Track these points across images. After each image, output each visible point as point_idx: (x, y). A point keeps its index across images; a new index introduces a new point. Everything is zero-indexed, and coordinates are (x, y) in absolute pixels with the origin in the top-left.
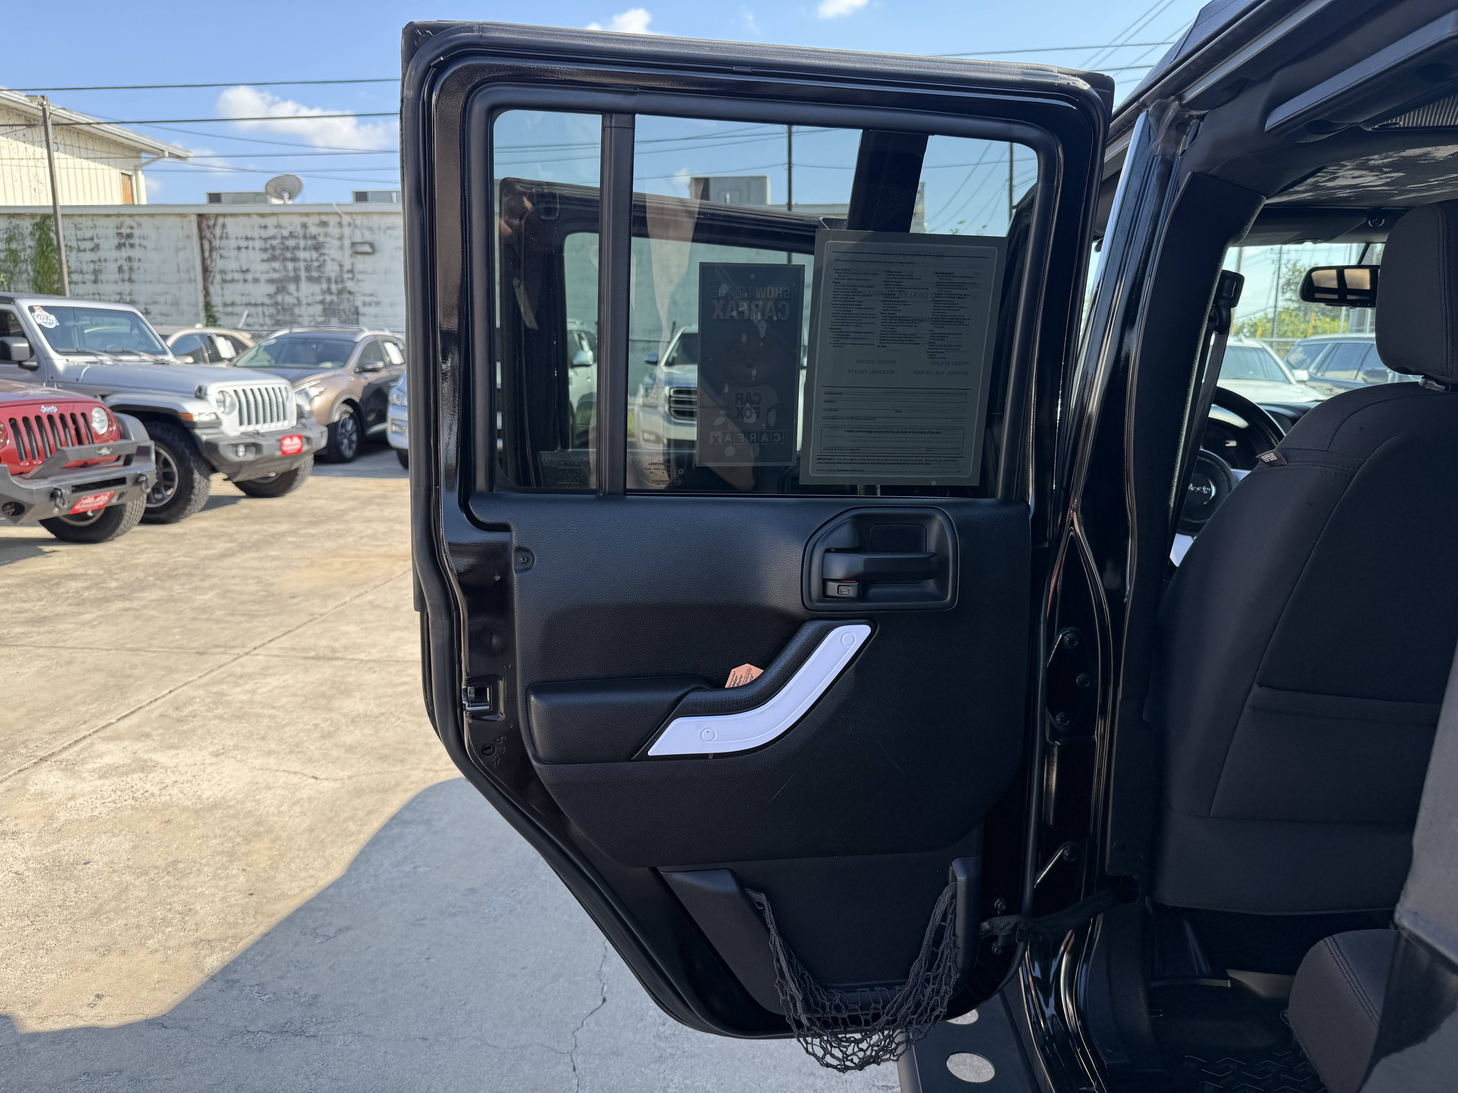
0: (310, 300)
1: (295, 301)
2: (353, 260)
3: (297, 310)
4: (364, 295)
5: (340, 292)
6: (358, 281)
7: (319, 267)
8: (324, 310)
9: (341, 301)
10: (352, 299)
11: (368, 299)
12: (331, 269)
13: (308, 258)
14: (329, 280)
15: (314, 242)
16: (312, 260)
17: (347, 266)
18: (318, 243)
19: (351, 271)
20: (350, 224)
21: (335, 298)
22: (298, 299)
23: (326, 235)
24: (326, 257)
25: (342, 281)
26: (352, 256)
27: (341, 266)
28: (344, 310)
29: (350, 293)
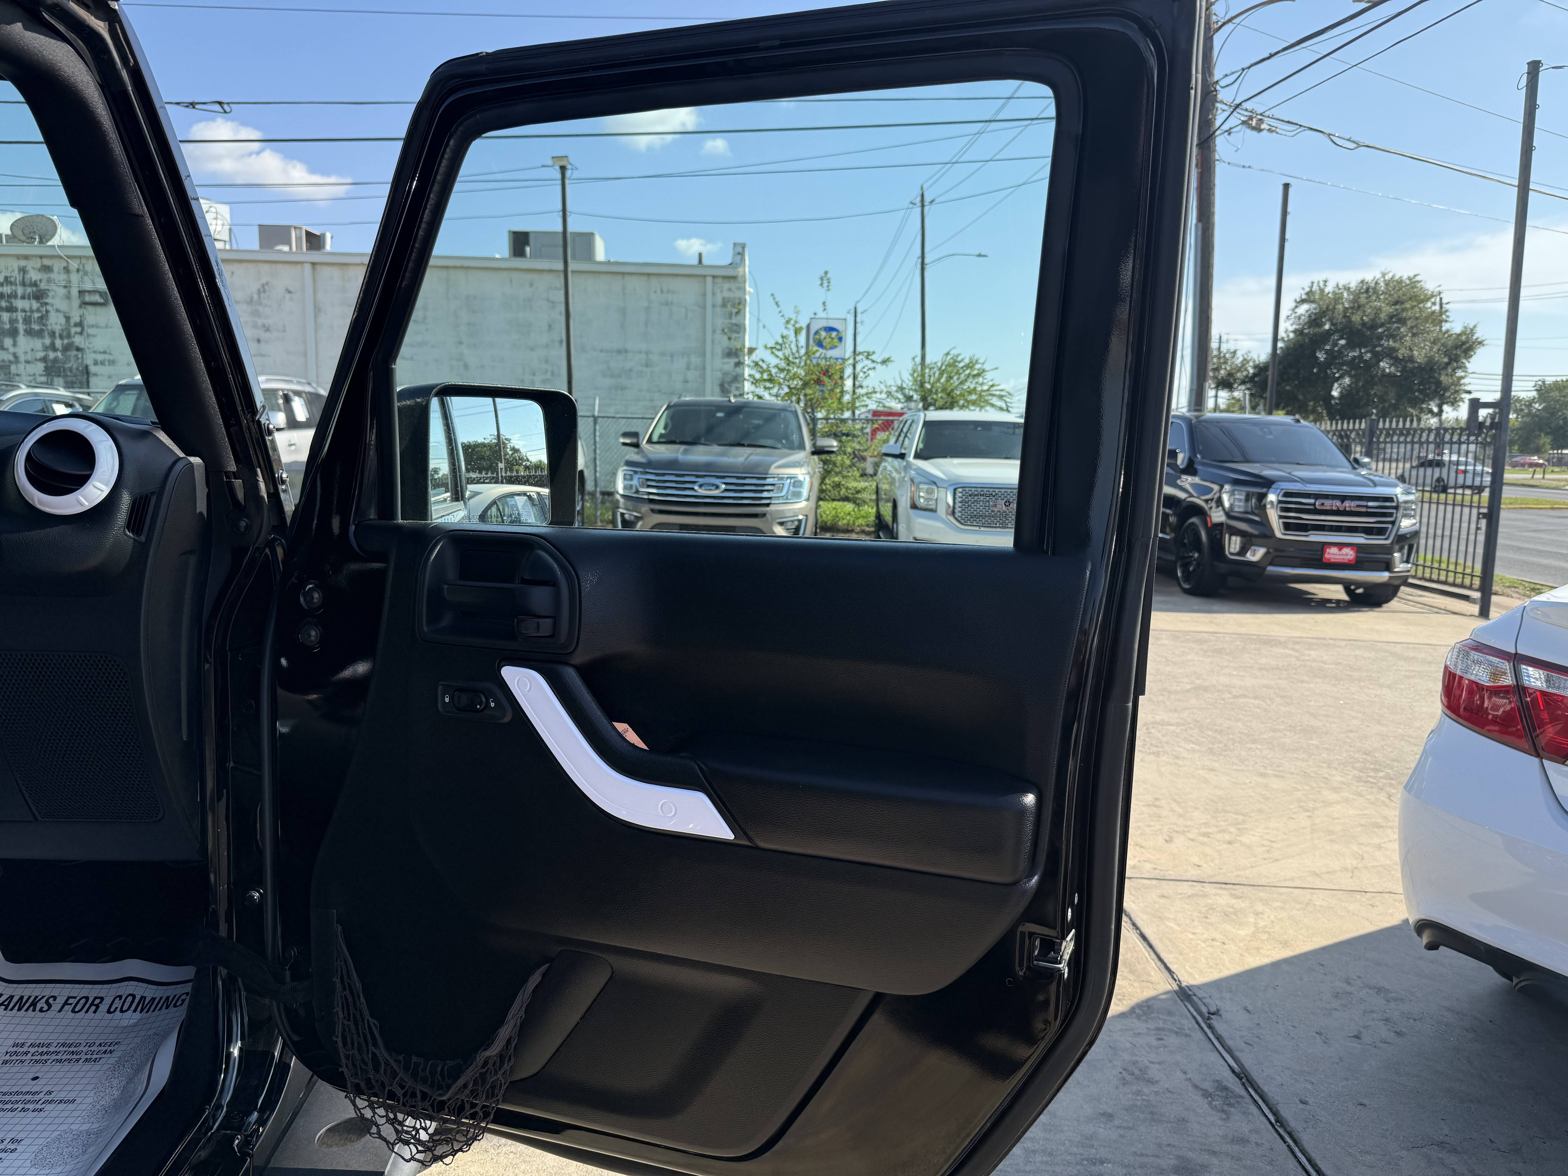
0: (29, 357)
1: (11, 358)
2: (81, 311)
3: (13, 368)
4: (95, 352)
5: (66, 349)
6: (89, 335)
7: (41, 318)
8: (46, 368)
9: (68, 359)
10: (80, 356)
11: (100, 357)
12: (56, 322)
13: (28, 309)
14: (53, 334)
15: (34, 289)
16: (32, 311)
17: (76, 319)
18: (39, 291)
19: (80, 324)
20: (78, 270)
21: (59, 354)
22: (15, 355)
23: (49, 281)
24: (49, 308)
25: (69, 336)
26: (80, 307)
27: (68, 318)
28: (71, 369)
29: (78, 349)
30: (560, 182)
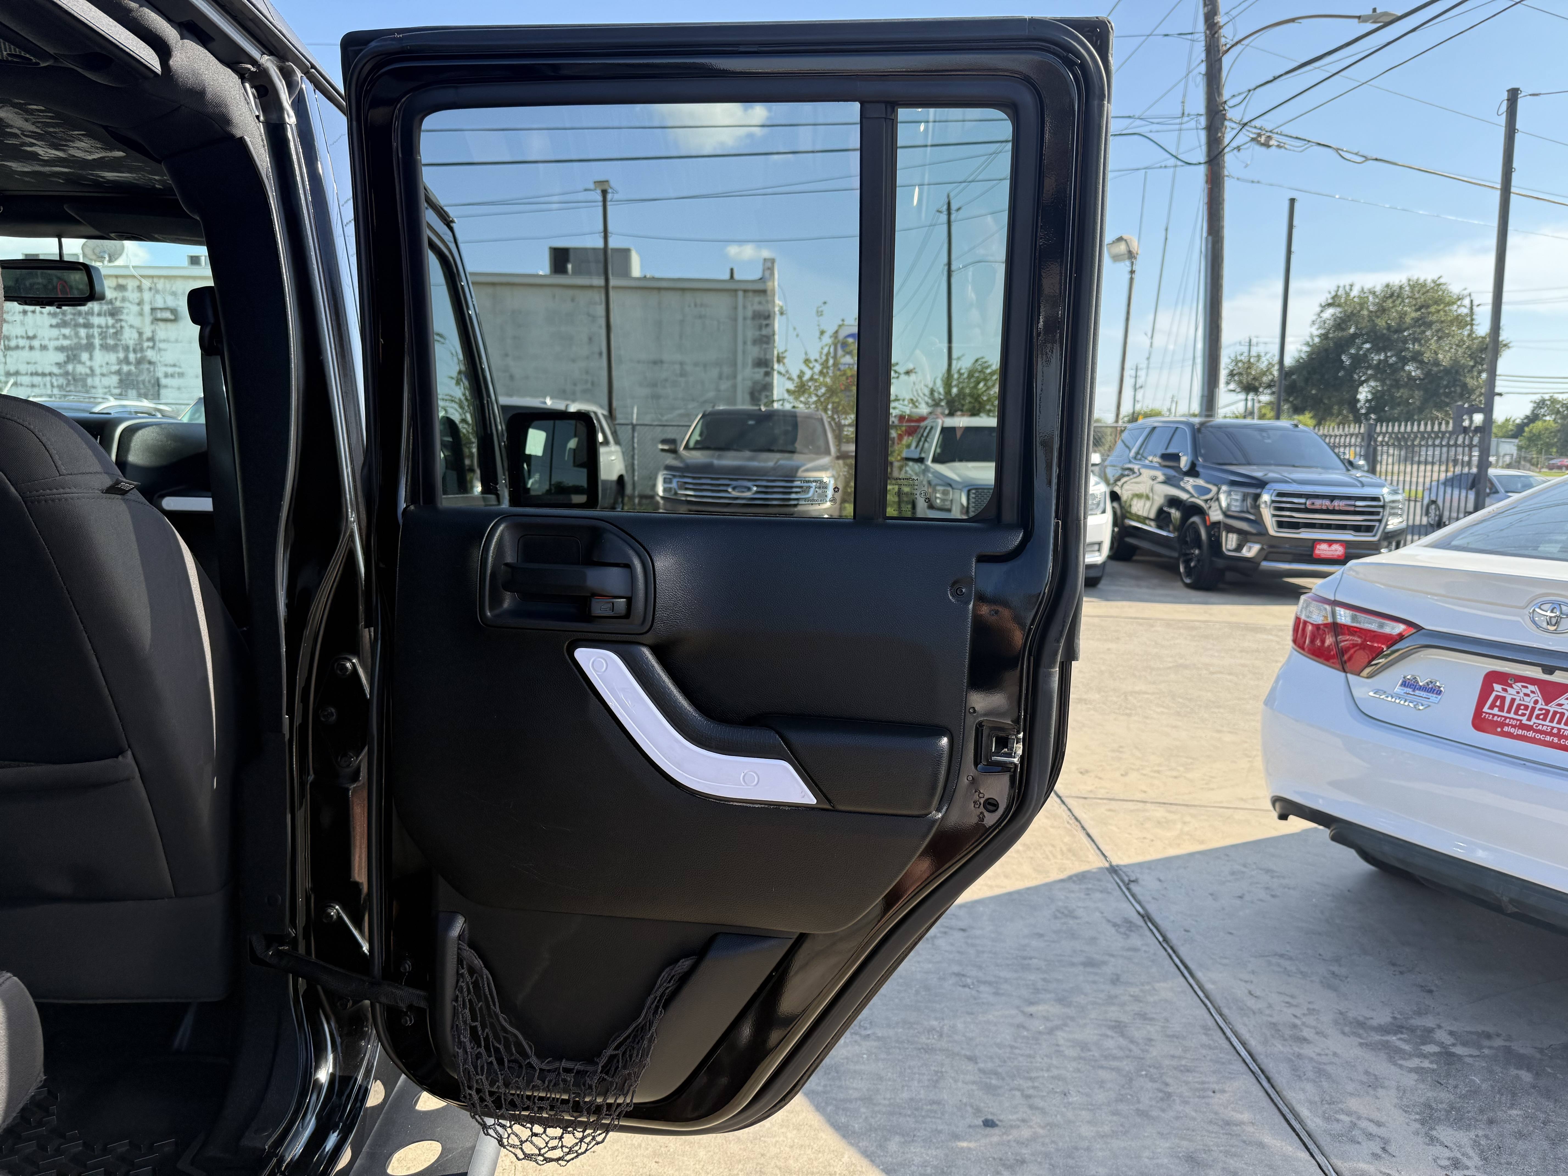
0: (105, 371)
1: (88, 371)
2: (153, 327)
3: (89, 381)
4: (166, 365)
5: (139, 362)
6: (160, 350)
7: (116, 333)
8: (121, 381)
9: (141, 372)
10: (152, 369)
11: (170, 370)
12: (129, 337)
13: (103, 324)
14: (126, 349)
15: (110, 306)
16: (107, 327)
17: (148, 333)
18: (115, 308)
19: (152, 339)
20: (150, 289)
21: (133, 368)
22: (91, 369)
23: (124, 300)
24: (123, 324)
25: (142, 350)
26: (152, 323)
27: (140, 334)
28: (143, 382)
29: (150, 363)
30: (601, 204)
